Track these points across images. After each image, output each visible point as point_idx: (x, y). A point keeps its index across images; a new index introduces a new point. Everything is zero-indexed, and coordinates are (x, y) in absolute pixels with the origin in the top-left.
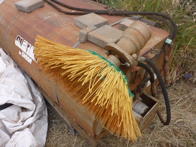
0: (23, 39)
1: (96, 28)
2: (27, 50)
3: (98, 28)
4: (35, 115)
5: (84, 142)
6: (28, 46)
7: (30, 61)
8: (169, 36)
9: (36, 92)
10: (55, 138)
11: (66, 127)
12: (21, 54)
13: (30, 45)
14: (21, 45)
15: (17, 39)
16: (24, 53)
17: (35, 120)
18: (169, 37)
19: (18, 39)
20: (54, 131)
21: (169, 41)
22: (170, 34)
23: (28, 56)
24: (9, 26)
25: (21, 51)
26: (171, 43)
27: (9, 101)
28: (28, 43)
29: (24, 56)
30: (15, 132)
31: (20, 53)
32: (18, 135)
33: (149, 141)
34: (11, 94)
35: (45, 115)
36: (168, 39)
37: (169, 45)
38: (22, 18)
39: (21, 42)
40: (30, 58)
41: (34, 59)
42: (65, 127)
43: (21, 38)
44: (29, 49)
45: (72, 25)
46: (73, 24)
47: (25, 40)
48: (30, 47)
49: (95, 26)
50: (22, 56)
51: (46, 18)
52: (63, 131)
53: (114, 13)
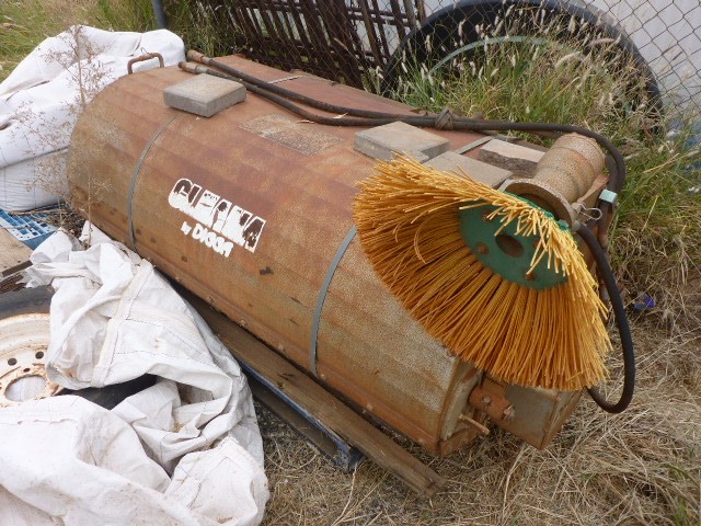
0: (201, 188)
1: (427, 157)
2: (215, 220)
3: (431, 158)
4: (233, 409)
5: (377, 489)
6: (222, 207)
7: (224, 249)
8: (608, 183)
9: (219, 349)
10: (286, 481)
11: (315, 449)
12: (191, 232)
13: (229, 204)
14: (194, 205)
15: (177, 190)
16: (204, 226)
17: (235, 422)
18: (609, 186)
19: (183, 188)
20: (279, 462)
21: (609, 196)
22: (610, 178)
23: (219, 235)
24: (145, 151)
25: (192, 222)
26: (615, 200)
27: (156, 365)
28: (219, 198)
29: (202, 236)
30: (183, 456)
31: (185, 228)
32: (198, 459)
33: (565, 476)
34: (156, 347)
35: (249, 416)
36: (605, 191)
37: (610, 206)
38: (190, 130)
39: (193, 196)
40: (227, 240)
41: (241, 241)
42: (310, 450)
43: (193, 186)
44: (222, 215)
45: (347, 151)
46: (350, 148)
47: (207, 192)
48: (227, 210)
49: (424, 152)
50: (195, 236)
51: (266, 132)
52: (308, 463)
53: (450, 125)
